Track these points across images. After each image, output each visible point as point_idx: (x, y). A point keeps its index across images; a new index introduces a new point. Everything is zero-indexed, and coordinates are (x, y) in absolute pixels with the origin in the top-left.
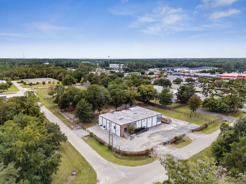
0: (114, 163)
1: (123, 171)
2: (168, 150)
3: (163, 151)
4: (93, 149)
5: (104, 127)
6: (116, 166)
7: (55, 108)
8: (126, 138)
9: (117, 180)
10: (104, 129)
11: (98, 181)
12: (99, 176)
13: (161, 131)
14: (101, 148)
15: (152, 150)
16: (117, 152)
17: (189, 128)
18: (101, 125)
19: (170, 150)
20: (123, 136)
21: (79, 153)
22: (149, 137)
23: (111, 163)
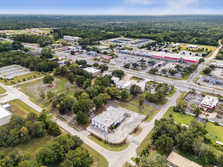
0: (111, 151)
1: (117, 154)
2: (133, 137)
3: (130, 139)
4: (97, 144)
5: (97, 126)
6: (113, 152)
7: (54, 111)
8: (111, 133)
9: (116, 160)
10: (96, 128)
11: (109, 162)
12: (108, 160)
13: (127, 124)
14: (101, 143)
15: (126, 139)
16: (110, 144)
17: (140, 119)
18: (94, 125)
19: (134, 137)
20: (109, 132)
21: (92, 148)
22: (122, 130)
23: (110, 151)
